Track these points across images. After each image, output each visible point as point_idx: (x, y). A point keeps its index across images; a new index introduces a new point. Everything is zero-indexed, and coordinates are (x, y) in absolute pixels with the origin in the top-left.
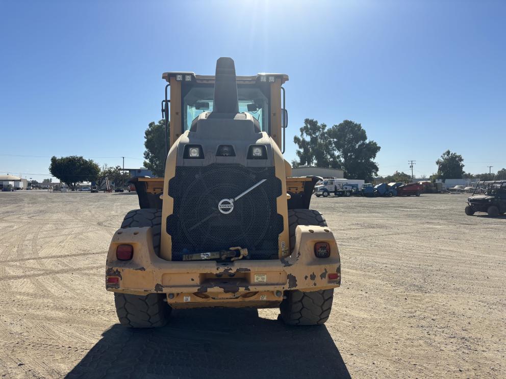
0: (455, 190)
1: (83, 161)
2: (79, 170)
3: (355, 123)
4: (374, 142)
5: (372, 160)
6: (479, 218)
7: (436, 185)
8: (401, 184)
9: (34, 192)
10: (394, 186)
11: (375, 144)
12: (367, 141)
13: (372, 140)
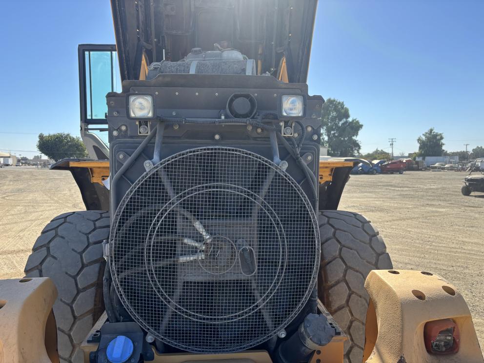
0: (435, 168)
1: (70, 138)
2: (66, 147)
3: (338, 101)
4: (357, 120)
5: (354, 138)
6: (477, 199)
7: (417, 163)
8: (385, 162)
9: (23, 168)
10: (378, 163)
11: (358, 122)
12: (350, 120)
13: (354, 118)
